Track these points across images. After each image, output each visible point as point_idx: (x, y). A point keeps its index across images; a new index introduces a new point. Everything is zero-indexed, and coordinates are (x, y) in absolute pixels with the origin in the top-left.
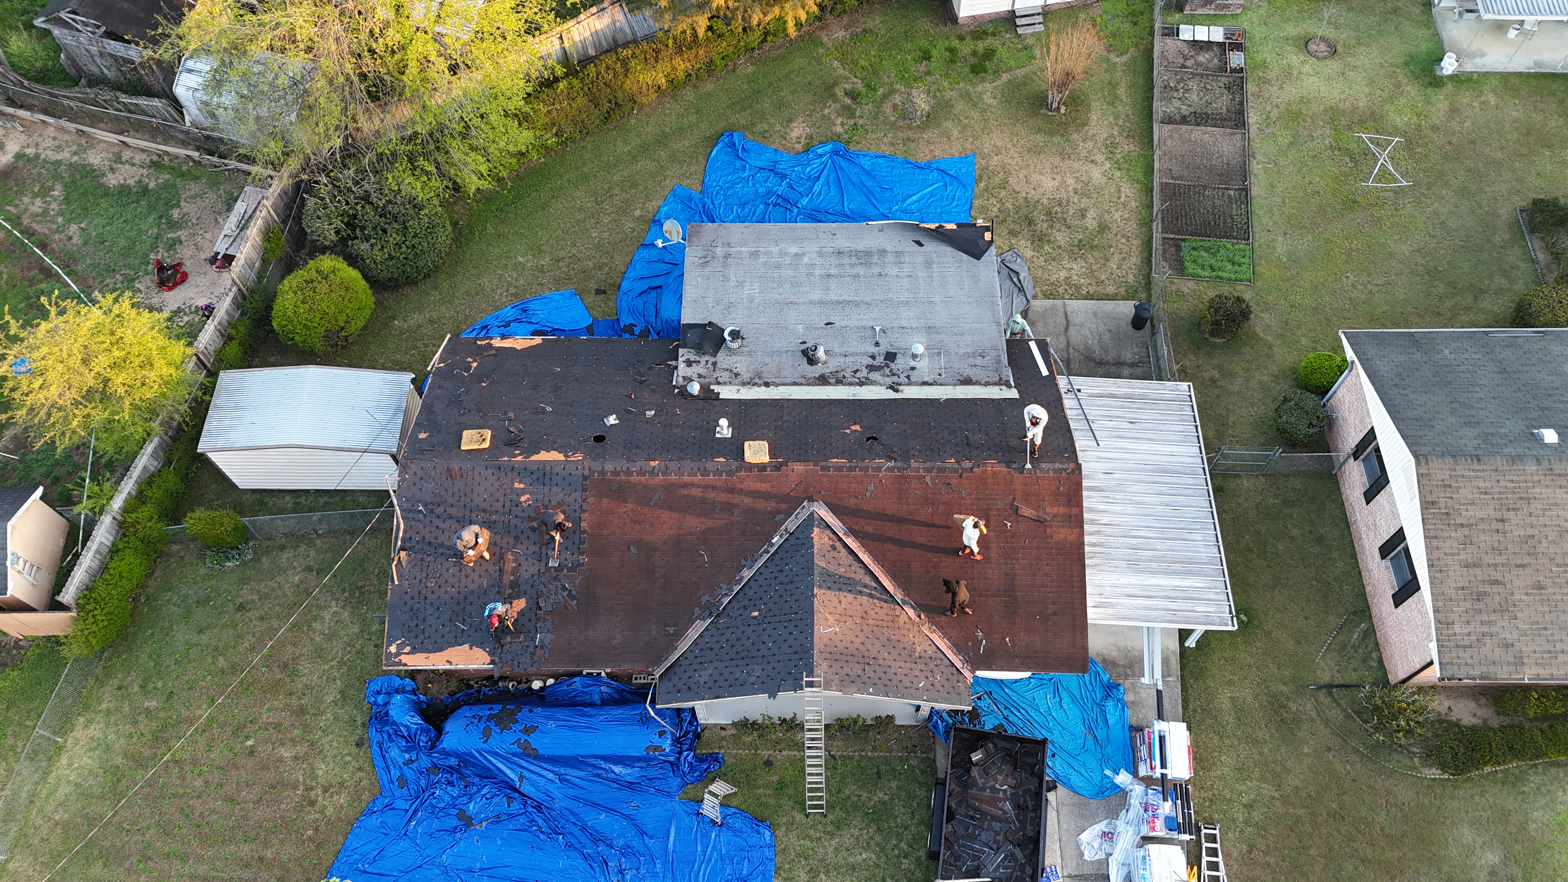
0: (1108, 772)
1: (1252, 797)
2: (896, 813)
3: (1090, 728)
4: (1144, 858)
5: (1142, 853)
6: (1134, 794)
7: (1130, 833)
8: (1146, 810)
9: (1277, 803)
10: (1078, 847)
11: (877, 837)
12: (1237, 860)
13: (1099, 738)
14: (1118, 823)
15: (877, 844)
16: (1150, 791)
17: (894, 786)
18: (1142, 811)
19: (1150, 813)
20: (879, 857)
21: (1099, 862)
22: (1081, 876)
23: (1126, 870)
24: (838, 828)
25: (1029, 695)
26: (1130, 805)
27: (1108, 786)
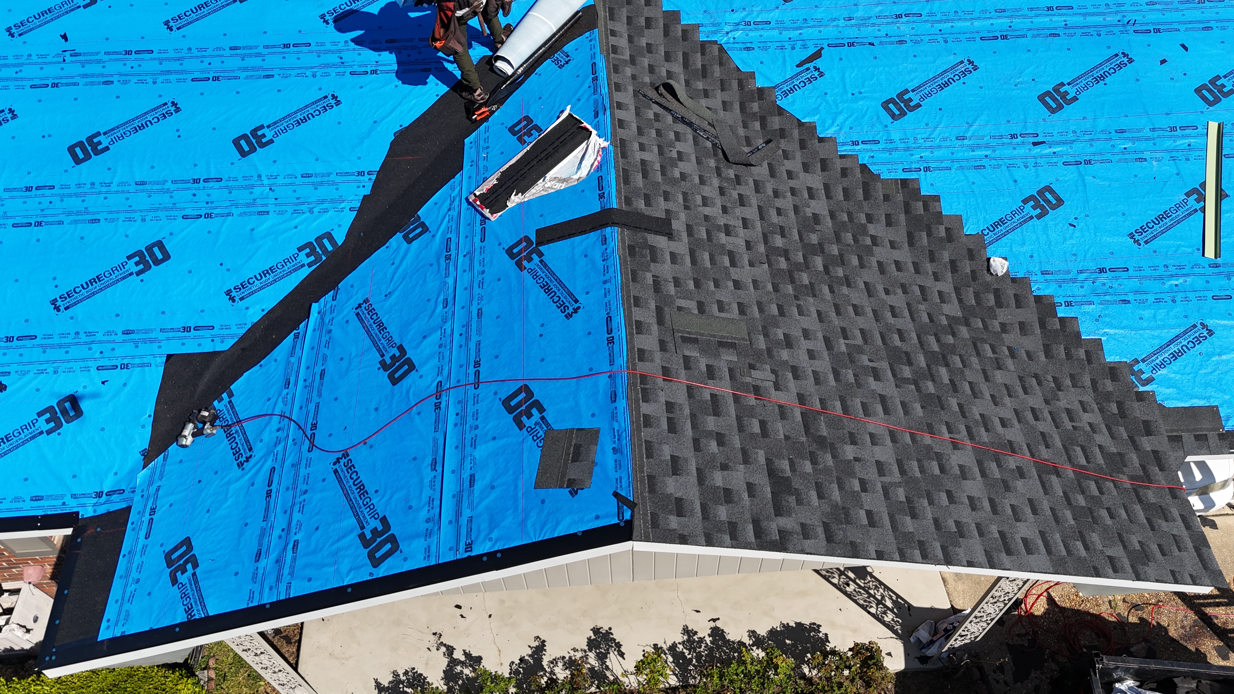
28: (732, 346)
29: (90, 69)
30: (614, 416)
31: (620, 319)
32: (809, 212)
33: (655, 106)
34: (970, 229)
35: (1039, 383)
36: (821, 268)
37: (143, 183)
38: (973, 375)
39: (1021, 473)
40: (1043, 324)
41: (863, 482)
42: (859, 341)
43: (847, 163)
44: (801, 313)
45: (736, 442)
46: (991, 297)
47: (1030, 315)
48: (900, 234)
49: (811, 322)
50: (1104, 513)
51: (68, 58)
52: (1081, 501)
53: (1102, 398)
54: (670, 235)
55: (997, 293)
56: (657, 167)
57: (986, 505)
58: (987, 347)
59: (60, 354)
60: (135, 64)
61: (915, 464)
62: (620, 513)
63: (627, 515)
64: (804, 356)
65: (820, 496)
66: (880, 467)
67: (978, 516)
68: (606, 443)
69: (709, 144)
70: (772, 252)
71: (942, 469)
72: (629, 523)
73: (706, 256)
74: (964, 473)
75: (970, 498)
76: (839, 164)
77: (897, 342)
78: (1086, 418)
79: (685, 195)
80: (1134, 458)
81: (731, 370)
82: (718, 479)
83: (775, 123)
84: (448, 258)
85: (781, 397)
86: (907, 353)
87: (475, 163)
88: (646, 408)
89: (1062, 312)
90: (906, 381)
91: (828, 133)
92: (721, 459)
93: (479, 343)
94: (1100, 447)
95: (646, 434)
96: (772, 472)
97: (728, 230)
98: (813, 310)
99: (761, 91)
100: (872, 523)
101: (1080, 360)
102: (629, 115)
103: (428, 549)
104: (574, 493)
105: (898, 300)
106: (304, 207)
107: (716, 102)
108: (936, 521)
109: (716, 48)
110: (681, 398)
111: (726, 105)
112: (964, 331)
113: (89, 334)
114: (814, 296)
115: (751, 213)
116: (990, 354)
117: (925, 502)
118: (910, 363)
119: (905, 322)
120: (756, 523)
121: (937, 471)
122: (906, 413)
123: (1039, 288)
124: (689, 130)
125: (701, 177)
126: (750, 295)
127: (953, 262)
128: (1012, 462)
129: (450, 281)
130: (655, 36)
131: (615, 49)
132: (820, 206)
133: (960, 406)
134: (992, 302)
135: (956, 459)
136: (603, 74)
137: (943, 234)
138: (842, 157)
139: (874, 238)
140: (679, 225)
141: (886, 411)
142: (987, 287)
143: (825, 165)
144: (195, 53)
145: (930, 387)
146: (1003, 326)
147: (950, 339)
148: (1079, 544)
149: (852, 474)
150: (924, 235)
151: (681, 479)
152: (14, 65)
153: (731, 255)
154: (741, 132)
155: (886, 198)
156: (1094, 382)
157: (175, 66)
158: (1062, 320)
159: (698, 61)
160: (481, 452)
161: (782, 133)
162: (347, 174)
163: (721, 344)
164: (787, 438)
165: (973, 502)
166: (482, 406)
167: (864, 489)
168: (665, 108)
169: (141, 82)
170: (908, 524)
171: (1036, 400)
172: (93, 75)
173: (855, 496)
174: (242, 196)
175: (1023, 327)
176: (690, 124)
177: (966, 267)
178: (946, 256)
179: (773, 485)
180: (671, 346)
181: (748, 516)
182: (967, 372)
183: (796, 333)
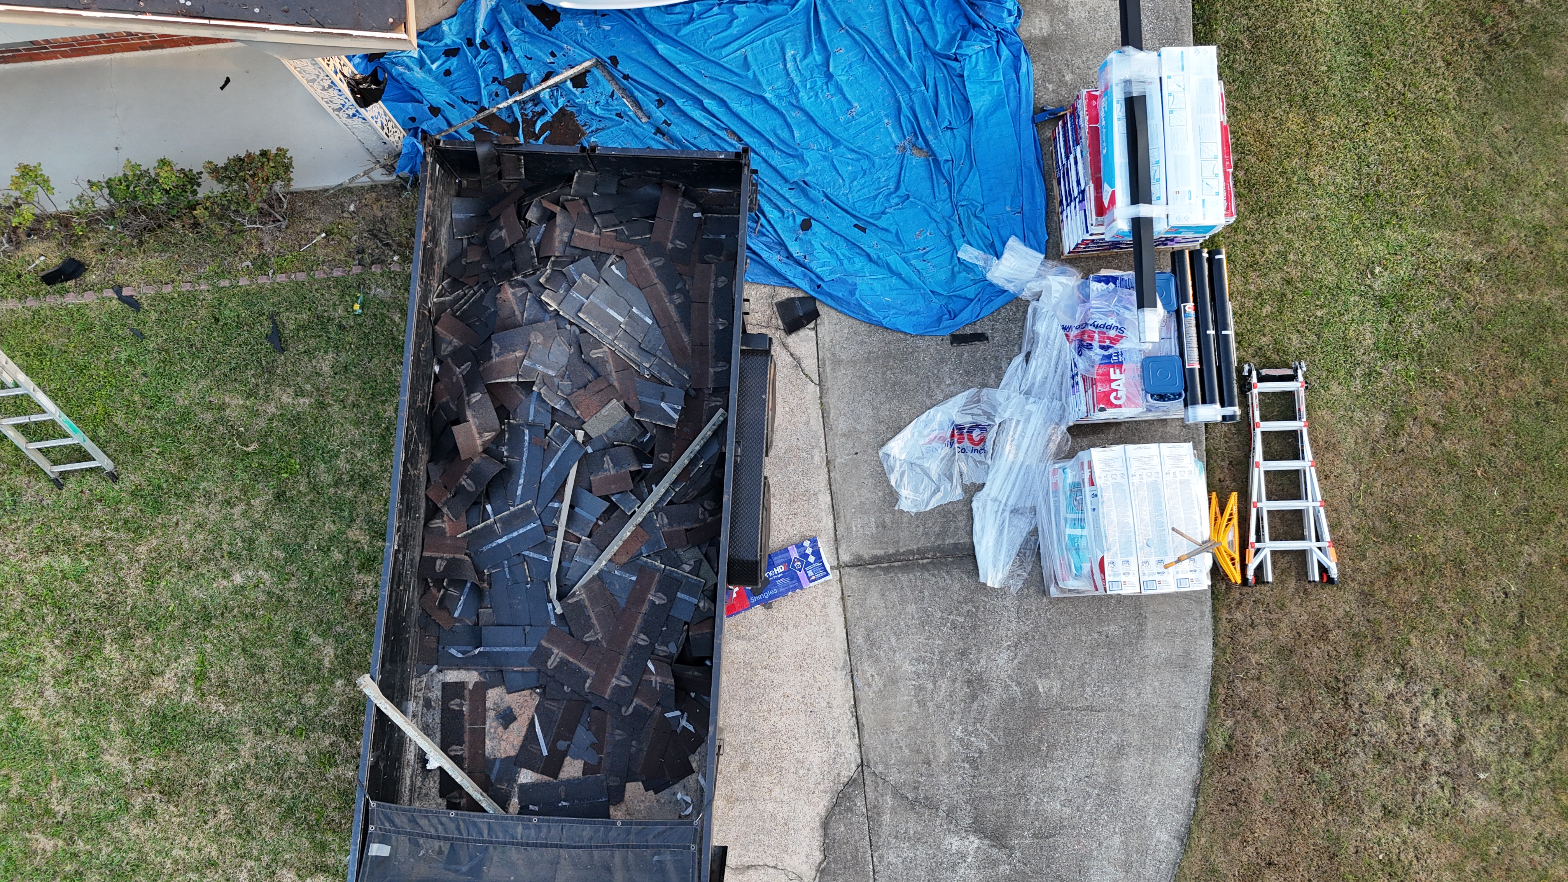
0: (969, 254)
1: (1404, 271)
2: (334, 446)
3: (918, 131)
4: (1077, 488)
5: (1069, 474)
6: (1045, 305)
7: (1036, 421)
8: (1083, 346)
9: (1476, 280)
10: (881, 475)
11: (278, 522)
12: (1356, 461)
13: (943, 156)
14: (999, 395)
15: (279, 541)
16: (1096, 287)
17: (326, 368)
18: (1070, 349)
19: (1096, 353)
20: (283, 577)
21: (945, 512)
22: (889, 558)
23: (1023, 526)
24: (158, 507)
25: (730, 57)
26: (1033, 341)
27: (970, 292)
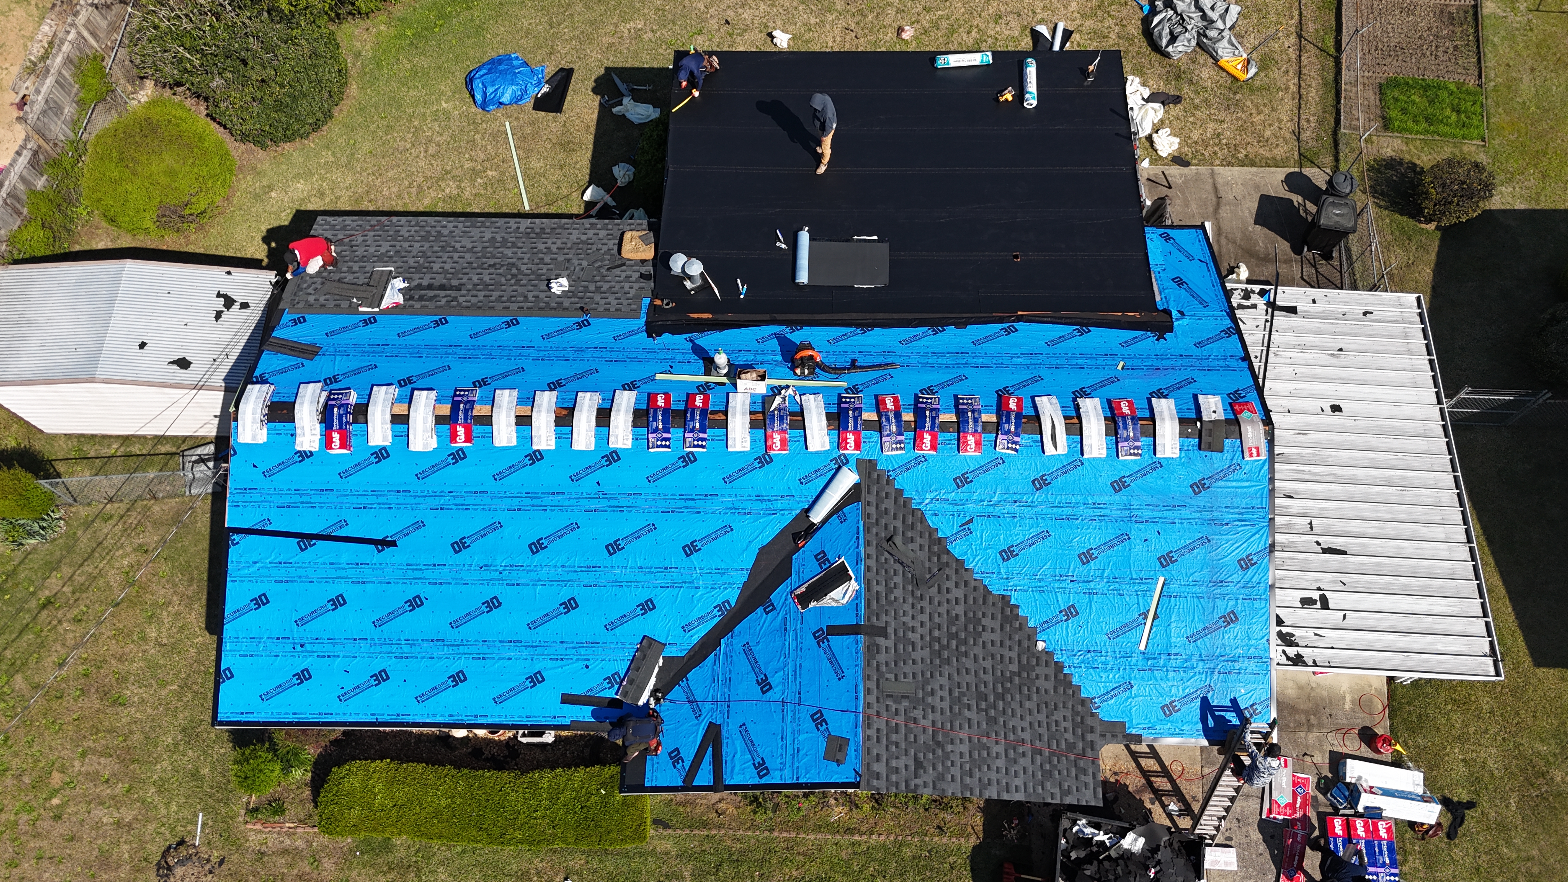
28: (907, 697)
29: (612, 503)
30: (856, 735)
31: (861, 687)
32: (954, 613)
33: (886, 553)
34: (1031, 624)
35: (1047, 707)
36: (954, 647)
37: (642, 568)
38: (1014, 705)
39: (1024, 754)
40: (1056, 677)
41: (952, 762)
42: (965, 690)
43: (977, 584)
44: (940, 676)
45: (903, 745)
46: (1035, 660)
47: (1051, 671)
48: (997, 625)
49: (944, 681)
50: (1056, 772)
51: (601, 496)
52: (1048, 767)
53: (1075, 713)
54: (886, 636)
55: (1038, 659)
56: (884, 595)
57: (1004, 770)
58: (1026, 688)
59: (610, 652)
60: (634, 501)
61: (977, 752)
62: (856, 778)
63: (858, 779)
64: (938, 699)
65: (934, 769)
66: (961, 755)
67: (999, 776)
68: (851, 748)
69: (910, 575)
70: (933, 639)
71: (988, 754)
72: (859, 782)
73: (902, 647)
74: (998, 755)
75: (997, 768)
76: (973, 584)
77: (983, 689)
78: (1064, 724)
79: (895, 610)
80: (1080, 745)
81: (905, 710)
82: (894, 763)
83: (945, 558)
84: (786, 629)
85: (923, 722)
86: (986, 695)
87: (797, 574)
88: (869, 732)
89: (1066, 671)
90: (982, 710)
91: (971, 566)
92: (896, 754)
93: (800, 683)
94: (1066, 740)
95: (868, 744)
96: (916, 759)
97: (913, 630)
98: (947, 673)
99: (940, 539)
100: (953, 781)
101: (1069, 695)
102: (872, 563)
103: (781, 776)
104: (838, 765)
105: (988, 664)
106: (716, 586)
107: (915, 546)
108: (980, 779)
109: (920, 512)
110: (883, 726)
111: (921, 547)
112: (1017, 680)
113: (622, 643)
114: (949, 664)
115: (925, 618)
116: (1026, 692)
117: (977, 770)
118: (986, 700)
119: (989, 678)
120: (906, 782)
121: (985, 755)
122: (978, 727)
123: (1058, 657)
124: (901, 568)
125: (904, 598)
126: (919, 667)
127: (1020, 641)
128: (1021, 749)
129: (787, 644)
130: (889, 504)
131: (869, 516)
132: (959, 610)
133: (1004, 722)
134: (1034, 663)
135: (995, 749)
136: (862, 535)
137: (1017, 626)
138: (975, 580)
139: (983, 626)
140: (890, 630)
141: (969, 727)
142: (1033, 655)
143: (966, 584)
144: (662, 497)
145: (992, 713)
146: (1037, 675)
147: (1009, 685)
148: (1040, 787)
149: (948, 759)
150: (1008, 626)
151: (880, 764)
152: (575, 498)
153: (913, 644)
154: (927, 565)
155: (994, 604)
156: (1073, 706)
157: (653, 503)
158: (1065, 674)
159: (910, 520)
160: (802, 737)
161: (947, 564)
162: (736, 570)
163: (903, 697)
164: (924, 742)
165: (998, 770)
166: (802, 715)
167: (952, 765)
168: (891, 554)
169: (637, 511)
170: (968, 780)
171: (1042, 717)
172: (614, 507)
173: (948, 768)
174: (688, 578)
175: (1047, 677)
176: (902, 564)
177: (1025, 644)
178: (1017, 638)
179: (915, 765)
180: (881, 700)
181: (903, 779)
182: (1012, 703)
183: (937, 687)
